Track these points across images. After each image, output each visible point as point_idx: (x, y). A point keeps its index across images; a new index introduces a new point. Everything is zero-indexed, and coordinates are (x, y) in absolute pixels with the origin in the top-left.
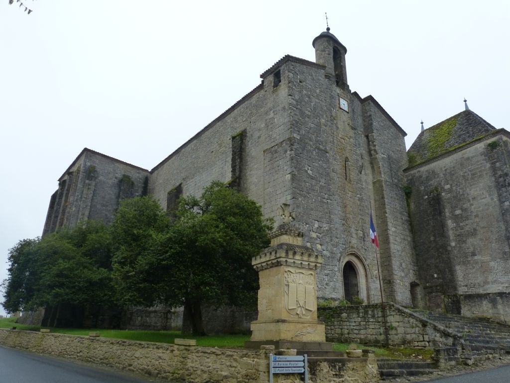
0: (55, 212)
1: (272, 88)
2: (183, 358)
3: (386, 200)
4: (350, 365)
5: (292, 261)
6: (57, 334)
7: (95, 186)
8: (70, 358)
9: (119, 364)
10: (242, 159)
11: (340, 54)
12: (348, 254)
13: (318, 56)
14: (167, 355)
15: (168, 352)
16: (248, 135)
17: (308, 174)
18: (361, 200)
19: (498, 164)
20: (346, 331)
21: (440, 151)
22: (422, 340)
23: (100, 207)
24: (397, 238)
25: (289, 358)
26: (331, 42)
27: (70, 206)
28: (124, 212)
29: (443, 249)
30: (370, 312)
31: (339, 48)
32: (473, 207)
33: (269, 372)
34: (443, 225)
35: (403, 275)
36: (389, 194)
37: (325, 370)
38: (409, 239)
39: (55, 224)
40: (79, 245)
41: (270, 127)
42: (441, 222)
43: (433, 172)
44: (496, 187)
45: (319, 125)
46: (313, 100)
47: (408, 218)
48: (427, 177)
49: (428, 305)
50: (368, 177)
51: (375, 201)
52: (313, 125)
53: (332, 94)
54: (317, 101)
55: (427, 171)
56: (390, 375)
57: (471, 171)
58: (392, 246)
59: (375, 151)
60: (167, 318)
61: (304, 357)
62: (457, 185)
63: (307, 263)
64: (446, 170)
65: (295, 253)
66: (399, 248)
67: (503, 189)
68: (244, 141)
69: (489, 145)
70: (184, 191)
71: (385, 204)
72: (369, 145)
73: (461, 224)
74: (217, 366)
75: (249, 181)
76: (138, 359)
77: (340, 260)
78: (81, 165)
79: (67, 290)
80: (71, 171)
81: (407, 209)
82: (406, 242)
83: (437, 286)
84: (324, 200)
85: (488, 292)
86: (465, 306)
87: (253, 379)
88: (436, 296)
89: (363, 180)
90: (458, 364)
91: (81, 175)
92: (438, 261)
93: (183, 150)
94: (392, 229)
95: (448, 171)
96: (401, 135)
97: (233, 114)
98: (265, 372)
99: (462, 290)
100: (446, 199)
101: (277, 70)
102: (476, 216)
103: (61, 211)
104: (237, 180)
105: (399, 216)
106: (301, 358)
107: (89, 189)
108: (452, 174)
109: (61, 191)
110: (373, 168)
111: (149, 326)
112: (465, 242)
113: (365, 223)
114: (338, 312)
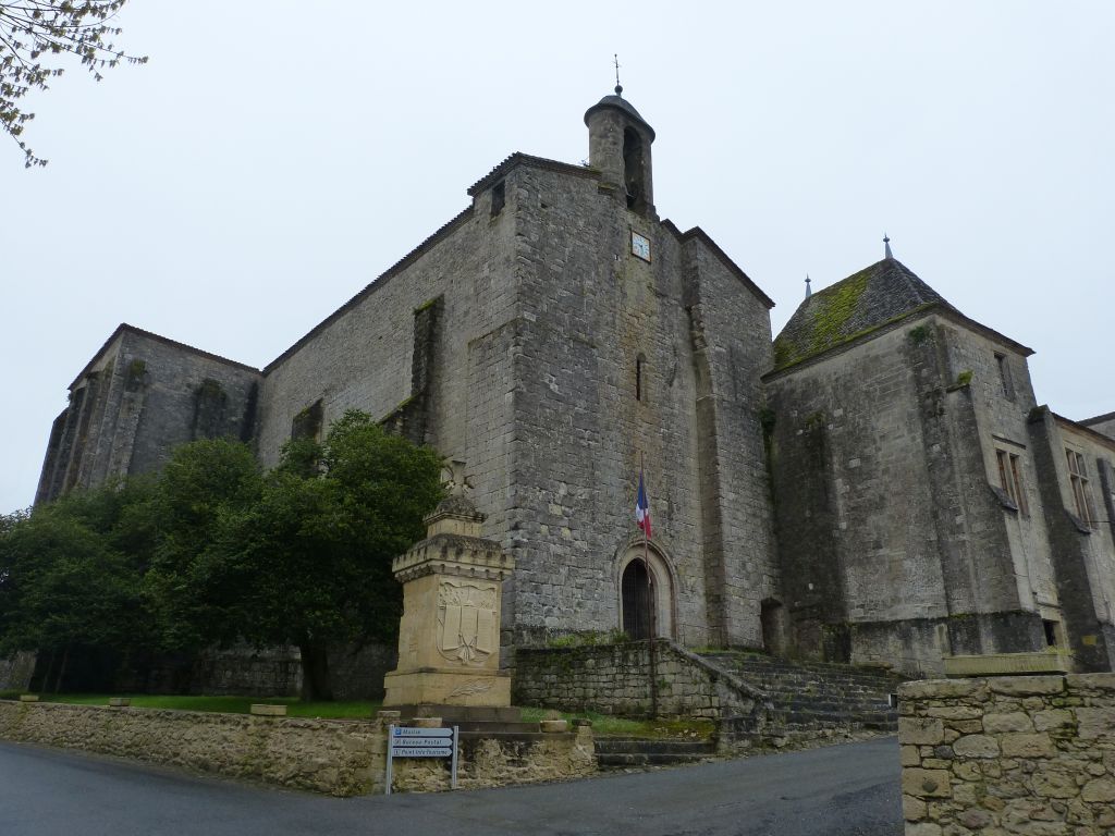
0: (62, 457)
1: (489, 217)
2: (262, 737)
3: (719, 439)
4: (541, 745)
5: (455, 565)
6: (51, 704)
7: (144, 403)
8: (74, 747)
9: (158, 753)
10: (432, 356)
11: (641, 141)
12: (634, 546)
13: (595, 147)
14: (236, 734)
15: (240, 727)
16: (446, 307)
17: (551, 390)
18: (668, 438)
19: (925, 372)
20: (591, 692)
21: (832, 340)
22: (708, 705)
23: (155, 446)
24: (739, 514)
25: (423, 731)
26: (621, 119)
27: (89, 446)
28: (177, 469)
29: (826, 534)
30: (631, 657)
31: (638, 129)
32: (880, 453)
33: (386, 755)
34: (826, 488)
35: (746, 585)
36: (725, 426)
37: (493, 753)
38: (766, 515)
39: (59, 481)
40: (104, 528)
41: (482, 295)
42: (824, 482)
43: (815, 382)
44: (921, 415)
45: (580, 293)
46: (570, 241)
47: (765, 474)
48: (804, 392)
49: (796, 642)
50: (686, 393)
51: (699, 439)
52: (566, 293)
53: (616, 226)
54: (578, 243)
55: (804, 380)
56: (616, 764)
57: (879, 383)
58: (726, 528)
59: (702, 339)
60: (288, 673)
61: (453, 730)
62: (854, 409)
63: (484, 570)
64: (837, 380)
65: (459, 553)
66: (742, 533)
67: (931, 420)
68: (438, 319)
69: (912, 333)
70: (326, 416)
71: (715, 447)
72: (692, 328)
73: (859, 487)
74: (313, 748)
75: (446, 400)
76: (190, 744)
77: (615, 557)
78: (114, 359)
79: (77, 618)
80: (94, 370)
81: (764, 455)
82: (758, 521)
83: (811, 607)
84: (582, 441)
85: (899, 618)
86: (858, 645)
87: (362, 767)
88: (811, 626)
89: (675, 397)
90: (755, 745)
91: (113, 381)
92: (816, 558)
93: (327, 330)
94: (727, 496)
95: (841, 381)
96: (761, 306)
97: (420, 263)
98: (379, 755)
99: (855, 615)
100: (834, 437)
101: (499, 182)
102: (886, 471)
103: (72, 454)
104: (422, 399)
105: (745, 468)
106: (448, 731)
107: (130, 409)
108: (847, 389)
109: (73, 412)
110: (697, 373)
111: (249, 689)
112: (863, 521)
113: (675, 484)
114: (581, 657)
